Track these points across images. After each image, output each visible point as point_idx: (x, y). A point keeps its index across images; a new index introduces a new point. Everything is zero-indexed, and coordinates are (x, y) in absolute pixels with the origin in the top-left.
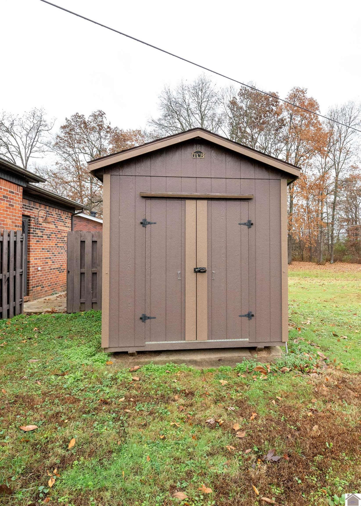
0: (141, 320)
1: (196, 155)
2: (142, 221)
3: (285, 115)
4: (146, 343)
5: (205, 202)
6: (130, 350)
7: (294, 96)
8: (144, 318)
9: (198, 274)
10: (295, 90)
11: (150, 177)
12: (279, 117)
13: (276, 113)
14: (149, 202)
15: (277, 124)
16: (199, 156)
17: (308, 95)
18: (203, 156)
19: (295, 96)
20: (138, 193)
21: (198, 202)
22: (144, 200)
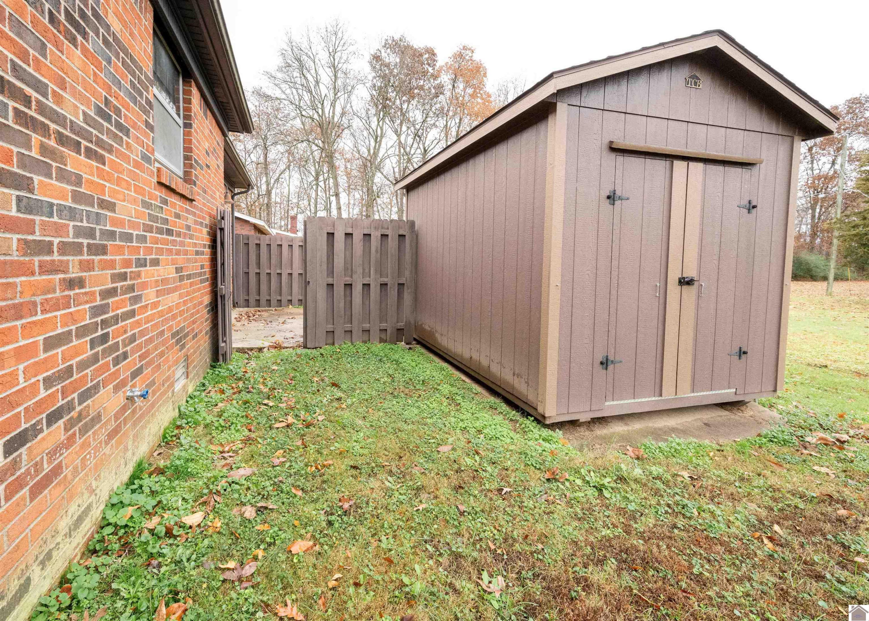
0: (601, 366)
1: (691, 82)
2: (609, 194)
3: (445, 79)
4: (607, 403)
5: (700, 166)
6: (584, 418)
7: (459, 56)
8: (605, 363)
9: (685, 287)
10: (462, 48)
11: (624, 115)
12: (436, 82)
13: (432, 75)
14: (620, 159)
15: (433, 91)
16: (696, 84)
17: (476, 57)
18: (701, 85)
19: (461, 55)
20: (606, 141)
21: (692, 164)
22: (613, 155)
